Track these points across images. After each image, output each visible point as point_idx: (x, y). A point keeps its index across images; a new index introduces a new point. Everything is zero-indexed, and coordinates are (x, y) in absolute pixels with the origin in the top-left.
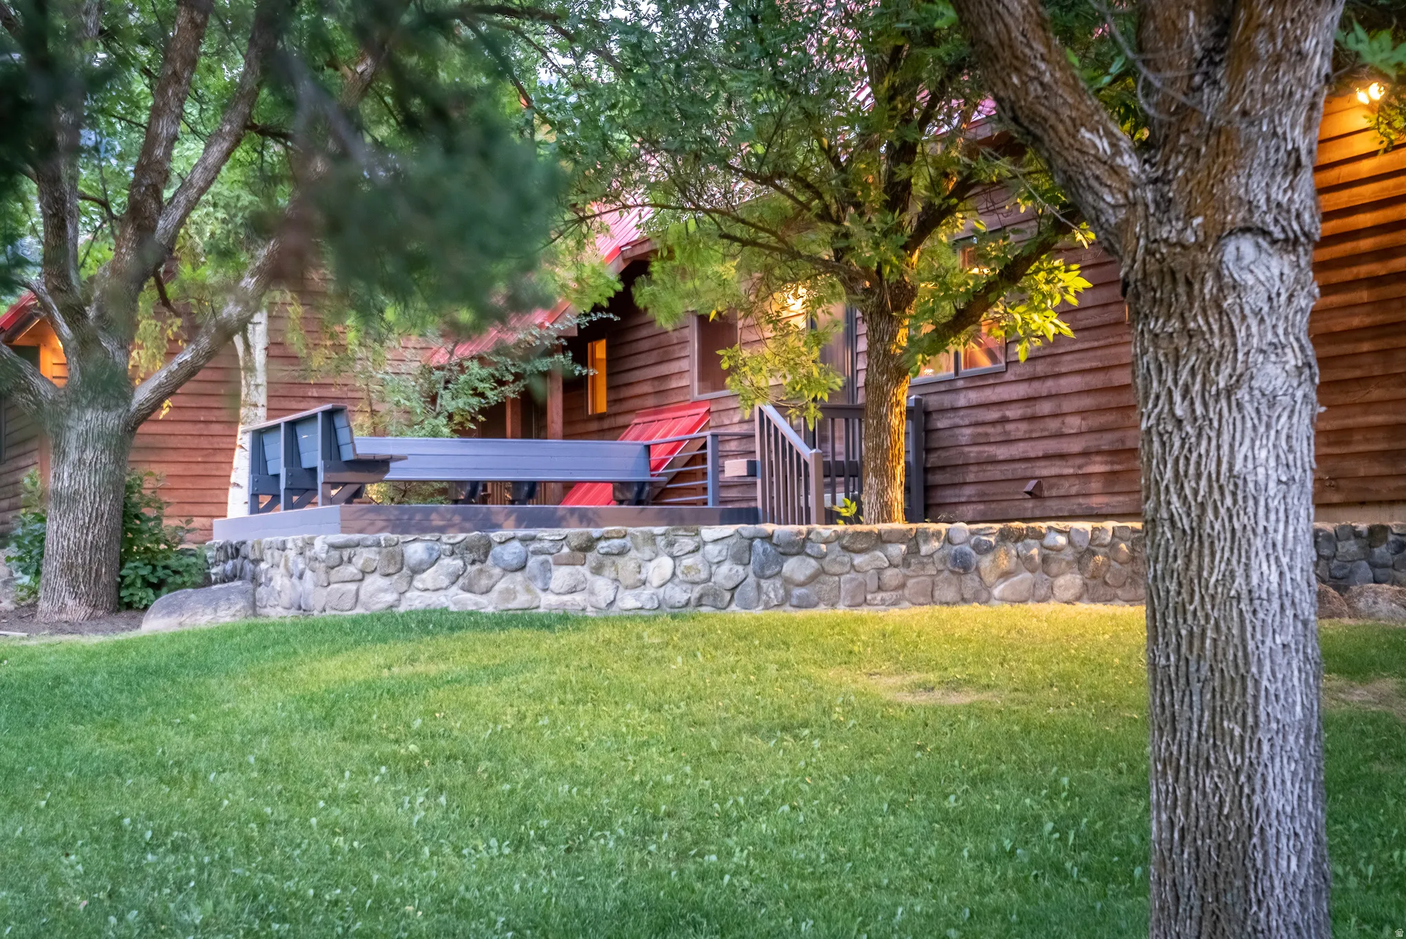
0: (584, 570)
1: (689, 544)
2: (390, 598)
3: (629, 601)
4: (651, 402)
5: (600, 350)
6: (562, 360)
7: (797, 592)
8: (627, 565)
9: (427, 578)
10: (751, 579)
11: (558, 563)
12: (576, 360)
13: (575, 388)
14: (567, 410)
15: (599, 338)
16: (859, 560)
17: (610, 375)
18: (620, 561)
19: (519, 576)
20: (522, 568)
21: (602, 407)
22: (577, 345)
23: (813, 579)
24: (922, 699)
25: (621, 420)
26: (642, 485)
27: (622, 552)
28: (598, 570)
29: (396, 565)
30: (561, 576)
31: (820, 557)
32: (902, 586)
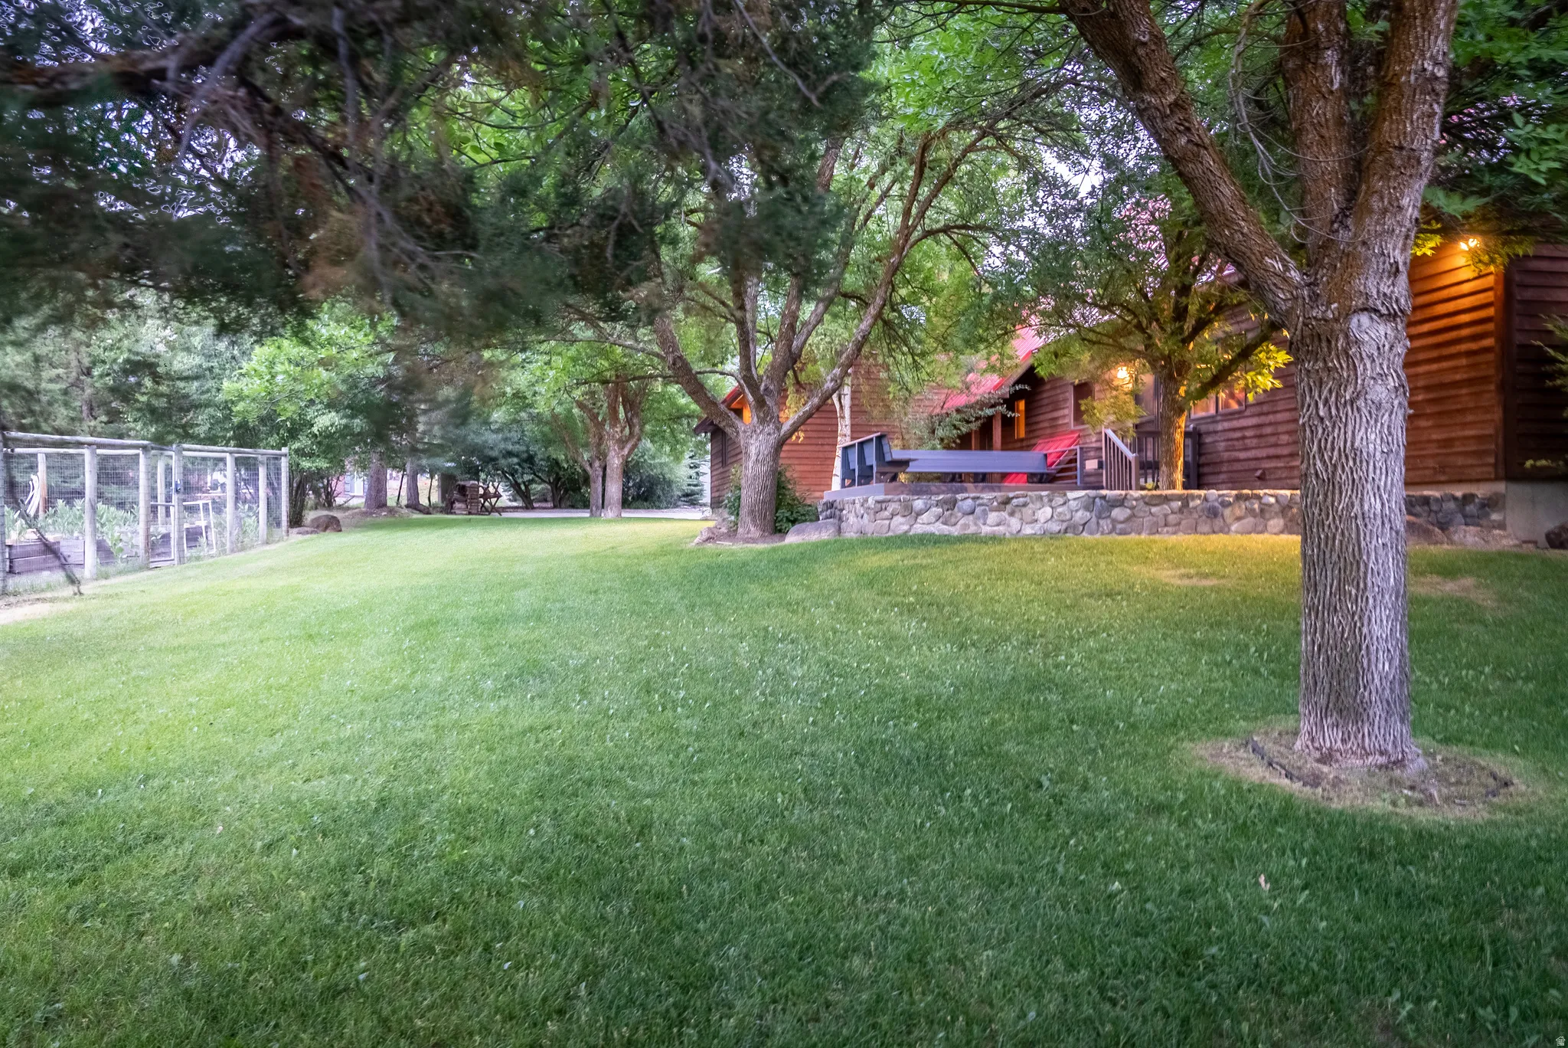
0: (1005, 514)
1: (1061, 500)
2: (905, 528)
3: (1028, 530)
4: (1048, 431)
5: (1022, 405)
6: (1002, 409)
7: (1119, 526)
8: (1027, 511)
9: (924, 517)
10: (1094, 519)
11: (992, 510)
12: (1008, 409)
13: (1008, 424)
14: (1003, 437)
15: (1021, 398)
16: (1154, 510)
17: (1027, 417)
18: (1024, 510)
19: (971, 517)
20: (972, 513)
21: (1022, 435)
22: (1010, 402)
23: (1127, 520)
24: (1186, 582)
25: (1033, 441)
26: (1042, 475)
27: (1025, 505)
28: (1012, 514)
29: (909, 511)
30: (993, 517)
31: (1132, 508)
32: (1179, 524)
